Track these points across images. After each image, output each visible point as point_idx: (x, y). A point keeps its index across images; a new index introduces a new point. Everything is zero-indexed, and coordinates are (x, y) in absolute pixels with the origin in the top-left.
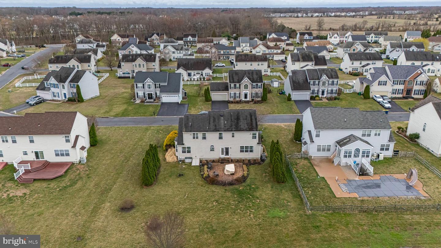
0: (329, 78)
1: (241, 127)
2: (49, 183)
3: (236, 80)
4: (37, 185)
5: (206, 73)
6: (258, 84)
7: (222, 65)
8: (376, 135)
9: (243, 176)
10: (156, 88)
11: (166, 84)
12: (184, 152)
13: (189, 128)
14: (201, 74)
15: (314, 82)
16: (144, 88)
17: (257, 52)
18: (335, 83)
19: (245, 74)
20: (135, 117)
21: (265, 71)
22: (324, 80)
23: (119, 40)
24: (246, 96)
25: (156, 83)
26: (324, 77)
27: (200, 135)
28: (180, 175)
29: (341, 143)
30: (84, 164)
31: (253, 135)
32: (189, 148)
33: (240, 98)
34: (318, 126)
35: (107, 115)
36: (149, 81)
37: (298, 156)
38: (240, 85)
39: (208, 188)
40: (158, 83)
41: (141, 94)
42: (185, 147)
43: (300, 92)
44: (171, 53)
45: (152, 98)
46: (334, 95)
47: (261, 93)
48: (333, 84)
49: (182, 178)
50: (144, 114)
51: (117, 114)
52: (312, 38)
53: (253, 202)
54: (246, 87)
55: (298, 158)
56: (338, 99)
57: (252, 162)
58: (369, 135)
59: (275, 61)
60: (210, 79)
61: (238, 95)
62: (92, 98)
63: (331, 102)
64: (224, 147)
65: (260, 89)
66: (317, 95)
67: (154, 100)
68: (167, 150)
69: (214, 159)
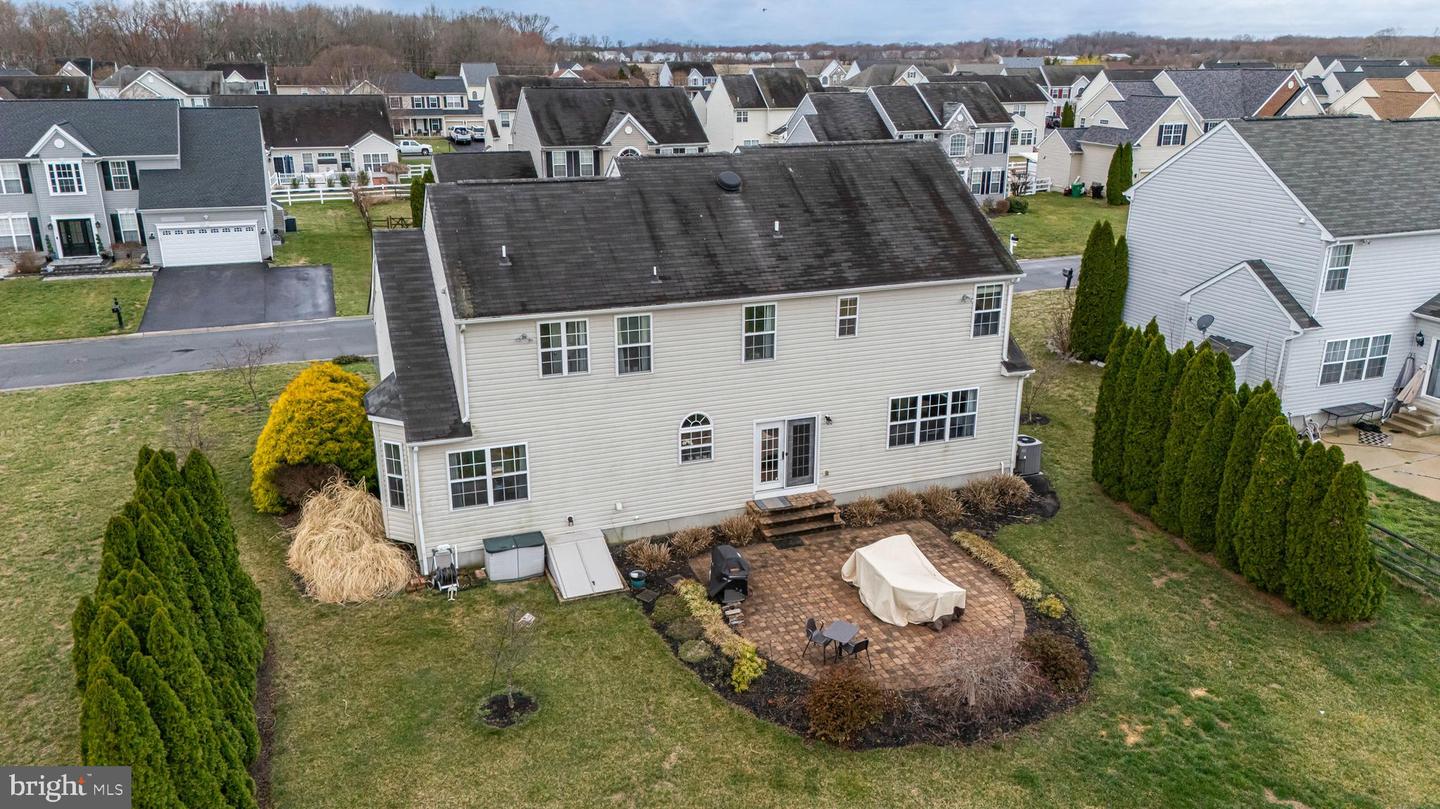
0: (975, 121)
1: (898, 253)
3: (571, 131)
5: (366, 157)
9: (1036, 616)
10: (108, 186)
11: (173, 162)
13: (506, 282)
14: (340, 162)
16: (28, 189)
18: (999, 140)
22: (959, 128)
25: (111, 159)
26: (959, 116)
27: (602, 334)
28: (502, 711)
31: (979, 305)
32: (512, 456)
34: (1337, 218)
36: (59, 143)
38: (597, 155)
40: (124, 158)
41: (11, 227)
42: (480, 455)
45: (89, 248)
46: (997, 198)
48: (988, 147)
50: (48, 328)
56: (1024, 209)
60: (390, 183)
64: (780, 422)
67: (105, 257)
68: (290, 511)
69: (719, 521)
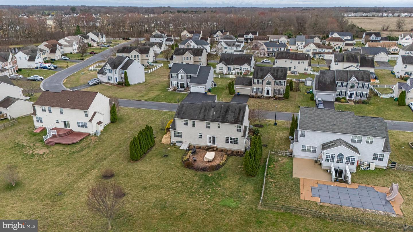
0: (358, 81)
1: (228, 119)
2: (65, 147)
3: (259, 76)
4: (57, 147)
5: (244, 68)
6: (281, 81)
7: (268, 61)
8: (367, 142)
9: (219, 164)
10: (187, 79)
11: (196, 75)
12: (176, 136)
13: (182, 115)
14: (239, 68)
15: (342, 84)
16: (177, 78)
17: (307, 51)
18: (366, 85)
19: (270, 70)
20: (162, 103)
21: (305, 70)
22: (353, 82)
23: (188, 35)
24: (268, 92)
25: (188, 75)
26: (353, 79)
27: (190, 122)
28: (165, 156)
29: (325, 146)
30: (97, 136)
31: (238, 128)
32: (180, 133)
33: (262, 93)
34: (303, 126)
35: (141, 99)
36: (181, 72)
37: (282, 154)
38: (263, 81)
39: (182, 170)
40: (190, 75)
41: (174, 83)
42: (177, 132)
43: (326, 92)
44: (223, 49)
45: (183, 87)
46: (363, 99)
47: (284, 90)
48: (363, 86)
49: (165, 159)
50: (171, 101)
51: (149, 99)
52: (379, 38)
53: (213, 189)
54: (269, 83)
55: (283, 156)
56: (367, 103)
57: (235, 153)
58: (359, 142)
59: (325, 60)
60: (247, 74)
61: (260, 90)
62: (138, 84)
63: (357, 105)
64: (211, 136)
65: (283, 86)
66: (344, 96)
67: (185, 89)
69: (201, 146)
